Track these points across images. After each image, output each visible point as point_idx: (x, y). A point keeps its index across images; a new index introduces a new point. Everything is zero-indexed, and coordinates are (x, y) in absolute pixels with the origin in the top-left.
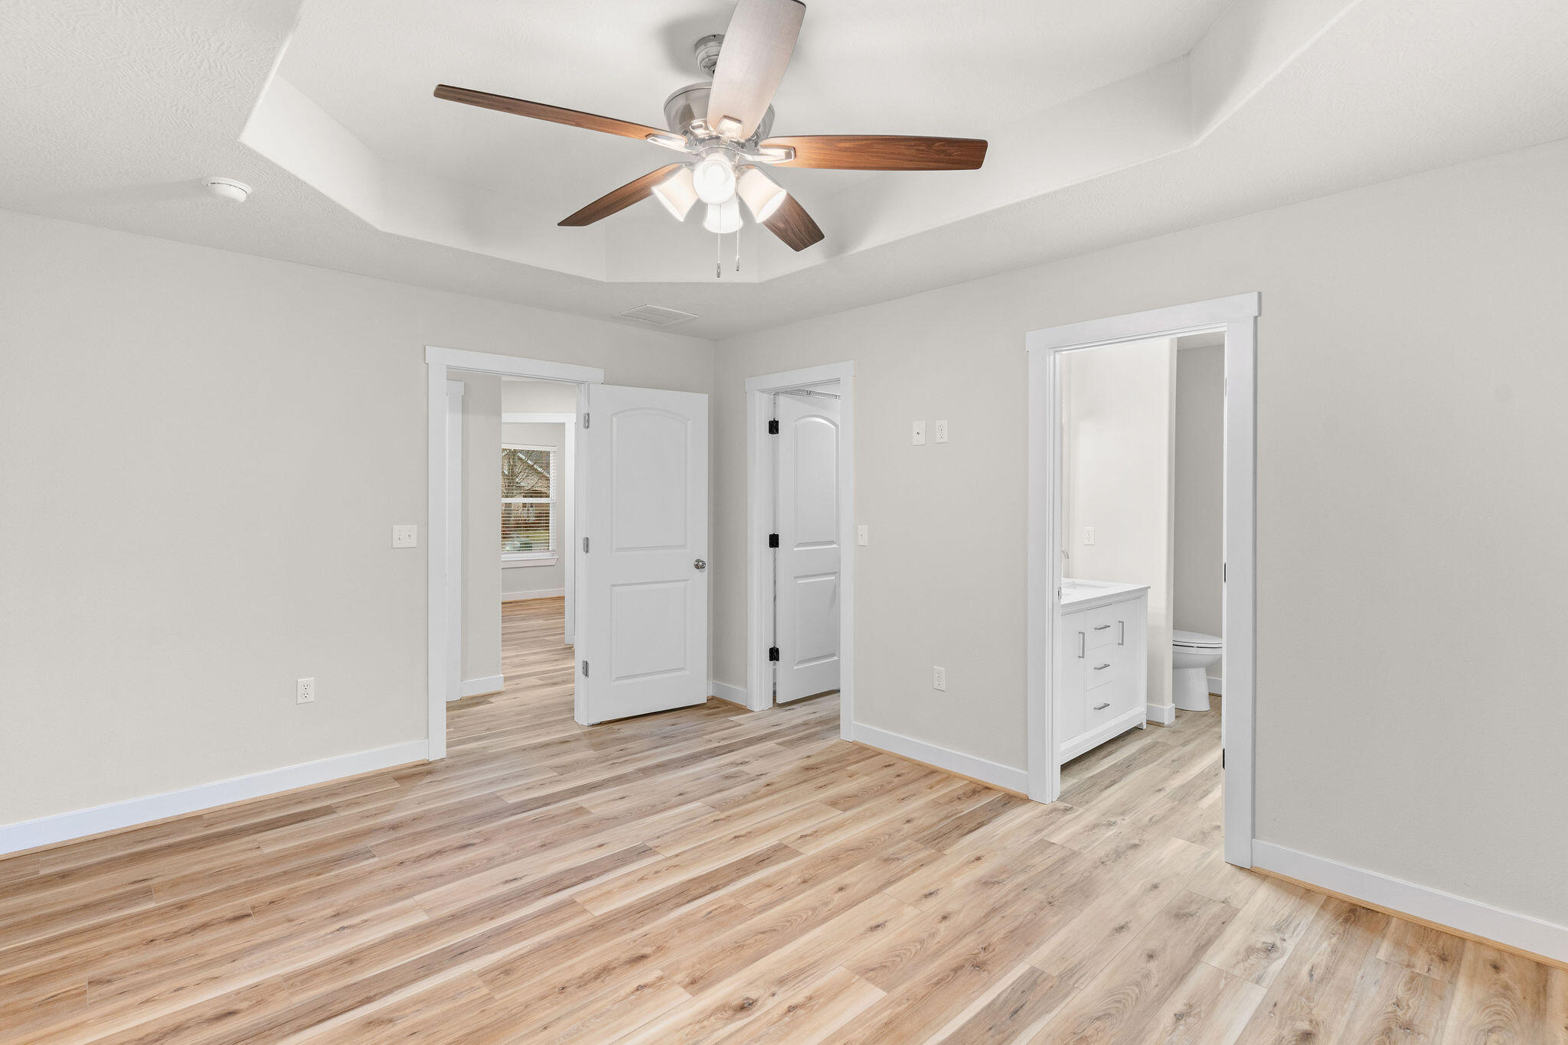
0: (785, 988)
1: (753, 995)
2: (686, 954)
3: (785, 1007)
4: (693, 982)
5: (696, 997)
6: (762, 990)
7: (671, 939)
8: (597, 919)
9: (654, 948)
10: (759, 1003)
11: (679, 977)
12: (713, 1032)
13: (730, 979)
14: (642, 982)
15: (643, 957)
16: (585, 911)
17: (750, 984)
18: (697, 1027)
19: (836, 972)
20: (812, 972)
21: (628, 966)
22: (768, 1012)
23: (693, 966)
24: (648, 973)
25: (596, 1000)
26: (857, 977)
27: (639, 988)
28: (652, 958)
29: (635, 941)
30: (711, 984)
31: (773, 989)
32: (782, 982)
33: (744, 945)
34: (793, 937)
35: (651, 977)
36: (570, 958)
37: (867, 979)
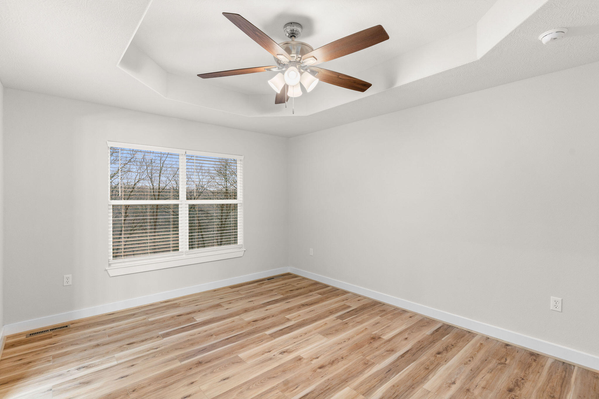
0: (270, 357)
1: (281, 355)
2: (304, 370)
3: (271, 352)
4: (300, 359)
5: (299, 355)
6: (278, 356)
7: (311, 375)
8: (346, 385)
9: (317, 371)
10: (279, 353)
11: (305, 361)
12: (293, 347)
13: (288, 360)
14: (317, 360)
15: (320, 368)
16: (355, 389)
17: (281, 359)
18: (297, 348)
19: (250, 362)
20: (259, 362)
21: (324, 365)
22: (277, 351)
23: (301, 364)
24: (316, 363)
25: (329, 355)
26: (244, 360)
27: (318, 358)
28: (317, 367)
29: (325, 374)
30: (294, 359)
31: (274, 357)
32: (271, 359)
33: (282, 372)
34: (262, 375)
35: (315, 361)
36: (347, 368)
37: (242, 359)
